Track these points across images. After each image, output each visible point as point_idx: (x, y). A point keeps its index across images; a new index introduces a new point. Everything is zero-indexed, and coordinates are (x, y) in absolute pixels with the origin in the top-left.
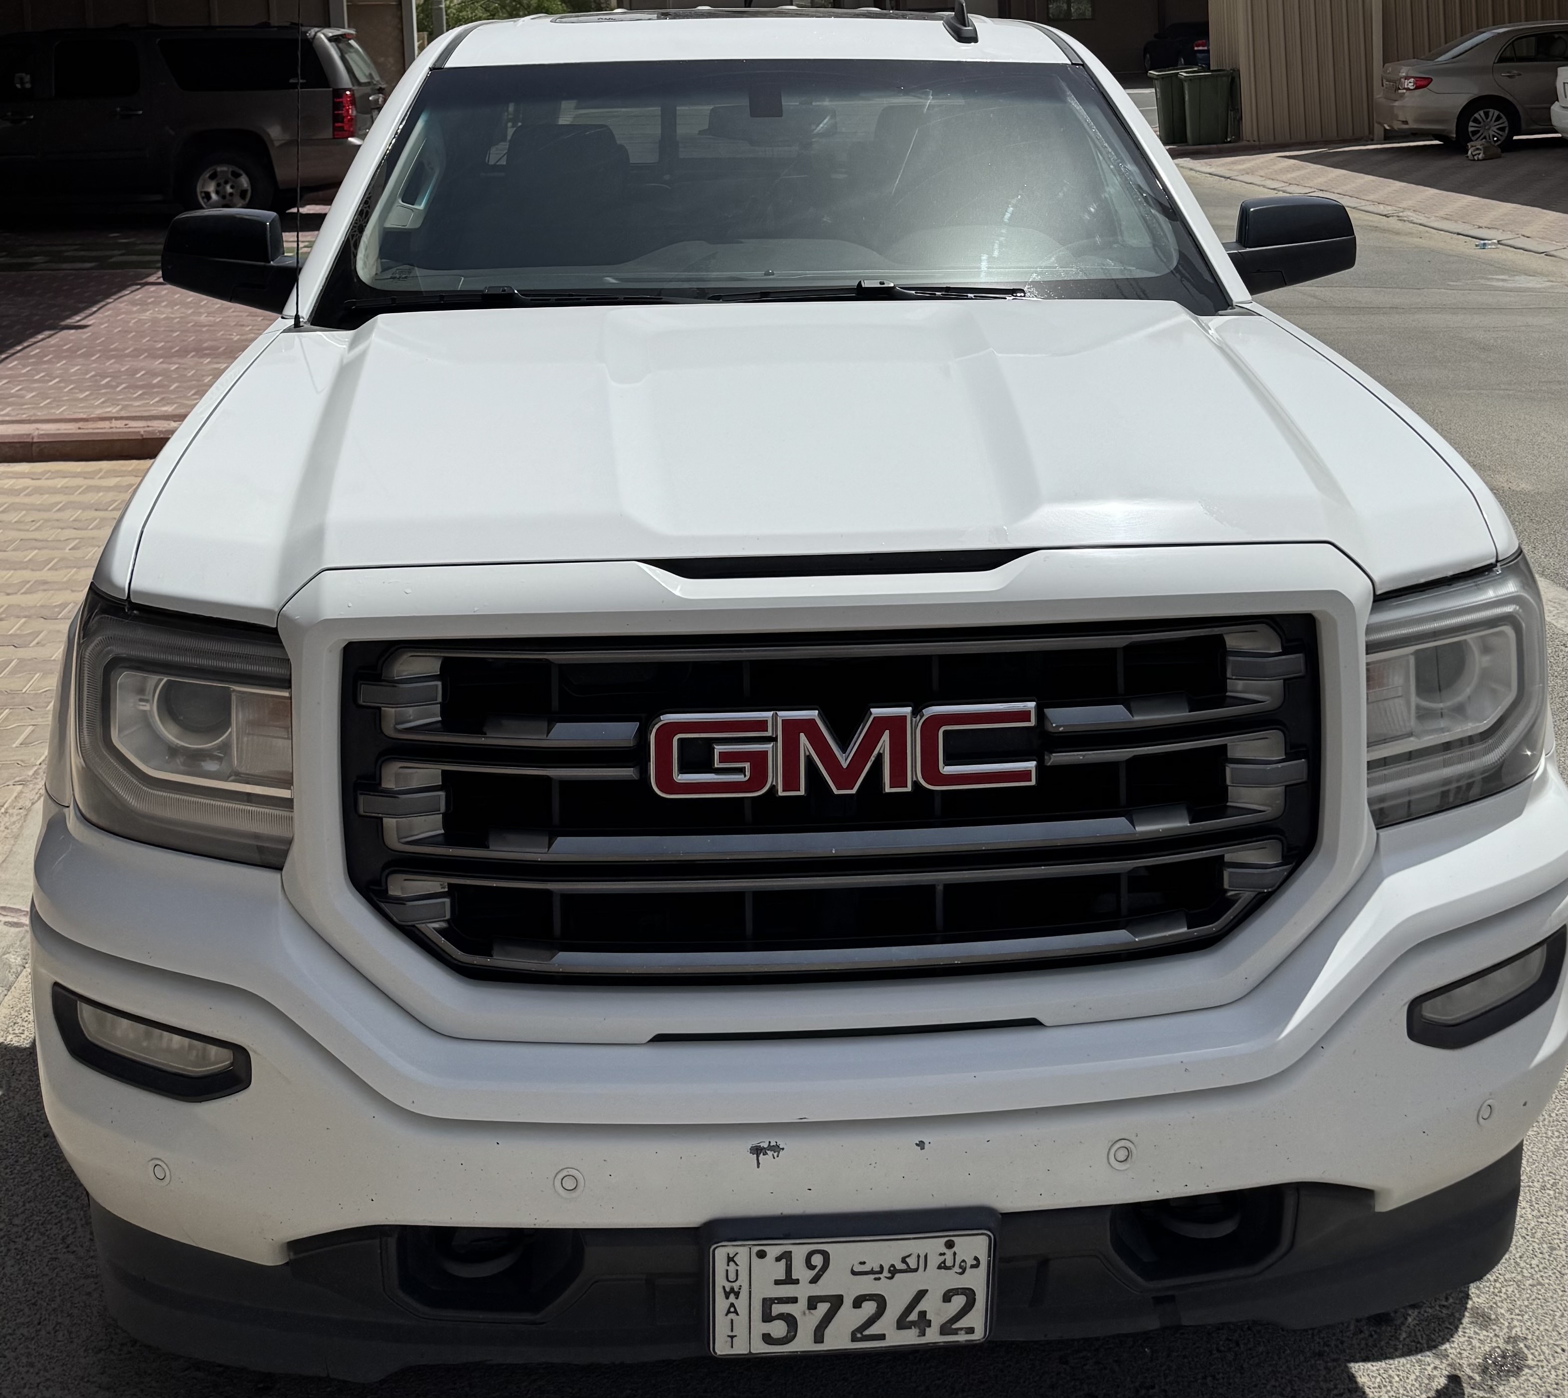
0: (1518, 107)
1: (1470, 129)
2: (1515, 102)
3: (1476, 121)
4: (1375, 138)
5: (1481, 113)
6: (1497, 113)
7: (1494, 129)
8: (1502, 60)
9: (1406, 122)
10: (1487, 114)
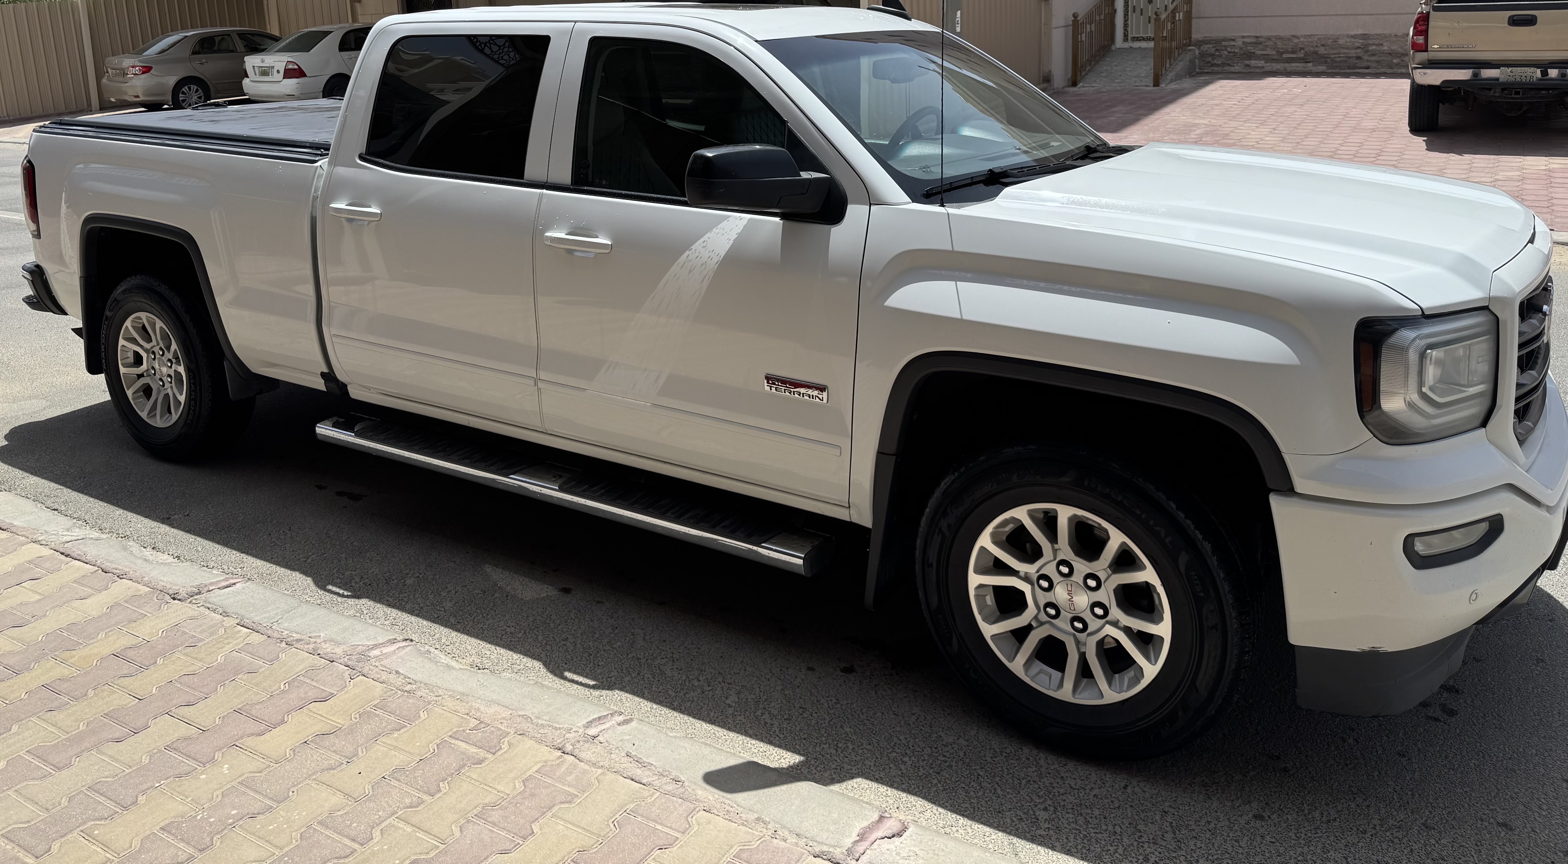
0: (209, 83)
1: (181, 99)
2: (206, 80)
3: (183, 93)
4: (93, 108)
5: (186, 87)
6: (196, 87)
7: (195, 97)
8: (194, 53)
9: (138, 97)
10: (189, 88)
